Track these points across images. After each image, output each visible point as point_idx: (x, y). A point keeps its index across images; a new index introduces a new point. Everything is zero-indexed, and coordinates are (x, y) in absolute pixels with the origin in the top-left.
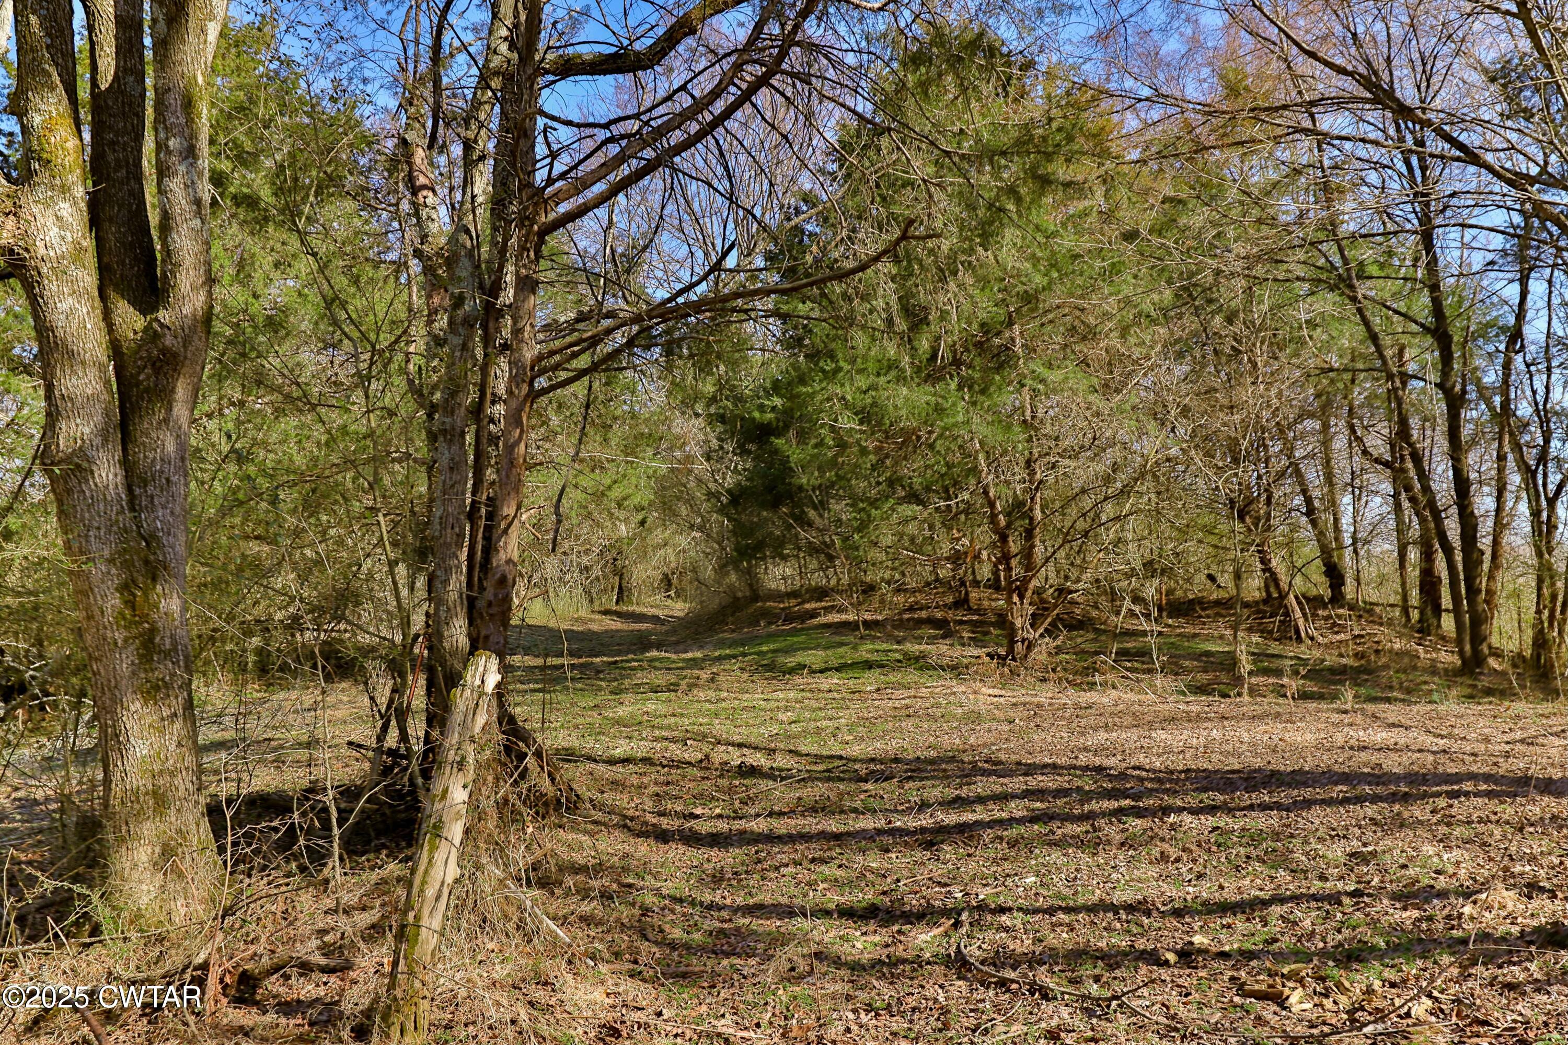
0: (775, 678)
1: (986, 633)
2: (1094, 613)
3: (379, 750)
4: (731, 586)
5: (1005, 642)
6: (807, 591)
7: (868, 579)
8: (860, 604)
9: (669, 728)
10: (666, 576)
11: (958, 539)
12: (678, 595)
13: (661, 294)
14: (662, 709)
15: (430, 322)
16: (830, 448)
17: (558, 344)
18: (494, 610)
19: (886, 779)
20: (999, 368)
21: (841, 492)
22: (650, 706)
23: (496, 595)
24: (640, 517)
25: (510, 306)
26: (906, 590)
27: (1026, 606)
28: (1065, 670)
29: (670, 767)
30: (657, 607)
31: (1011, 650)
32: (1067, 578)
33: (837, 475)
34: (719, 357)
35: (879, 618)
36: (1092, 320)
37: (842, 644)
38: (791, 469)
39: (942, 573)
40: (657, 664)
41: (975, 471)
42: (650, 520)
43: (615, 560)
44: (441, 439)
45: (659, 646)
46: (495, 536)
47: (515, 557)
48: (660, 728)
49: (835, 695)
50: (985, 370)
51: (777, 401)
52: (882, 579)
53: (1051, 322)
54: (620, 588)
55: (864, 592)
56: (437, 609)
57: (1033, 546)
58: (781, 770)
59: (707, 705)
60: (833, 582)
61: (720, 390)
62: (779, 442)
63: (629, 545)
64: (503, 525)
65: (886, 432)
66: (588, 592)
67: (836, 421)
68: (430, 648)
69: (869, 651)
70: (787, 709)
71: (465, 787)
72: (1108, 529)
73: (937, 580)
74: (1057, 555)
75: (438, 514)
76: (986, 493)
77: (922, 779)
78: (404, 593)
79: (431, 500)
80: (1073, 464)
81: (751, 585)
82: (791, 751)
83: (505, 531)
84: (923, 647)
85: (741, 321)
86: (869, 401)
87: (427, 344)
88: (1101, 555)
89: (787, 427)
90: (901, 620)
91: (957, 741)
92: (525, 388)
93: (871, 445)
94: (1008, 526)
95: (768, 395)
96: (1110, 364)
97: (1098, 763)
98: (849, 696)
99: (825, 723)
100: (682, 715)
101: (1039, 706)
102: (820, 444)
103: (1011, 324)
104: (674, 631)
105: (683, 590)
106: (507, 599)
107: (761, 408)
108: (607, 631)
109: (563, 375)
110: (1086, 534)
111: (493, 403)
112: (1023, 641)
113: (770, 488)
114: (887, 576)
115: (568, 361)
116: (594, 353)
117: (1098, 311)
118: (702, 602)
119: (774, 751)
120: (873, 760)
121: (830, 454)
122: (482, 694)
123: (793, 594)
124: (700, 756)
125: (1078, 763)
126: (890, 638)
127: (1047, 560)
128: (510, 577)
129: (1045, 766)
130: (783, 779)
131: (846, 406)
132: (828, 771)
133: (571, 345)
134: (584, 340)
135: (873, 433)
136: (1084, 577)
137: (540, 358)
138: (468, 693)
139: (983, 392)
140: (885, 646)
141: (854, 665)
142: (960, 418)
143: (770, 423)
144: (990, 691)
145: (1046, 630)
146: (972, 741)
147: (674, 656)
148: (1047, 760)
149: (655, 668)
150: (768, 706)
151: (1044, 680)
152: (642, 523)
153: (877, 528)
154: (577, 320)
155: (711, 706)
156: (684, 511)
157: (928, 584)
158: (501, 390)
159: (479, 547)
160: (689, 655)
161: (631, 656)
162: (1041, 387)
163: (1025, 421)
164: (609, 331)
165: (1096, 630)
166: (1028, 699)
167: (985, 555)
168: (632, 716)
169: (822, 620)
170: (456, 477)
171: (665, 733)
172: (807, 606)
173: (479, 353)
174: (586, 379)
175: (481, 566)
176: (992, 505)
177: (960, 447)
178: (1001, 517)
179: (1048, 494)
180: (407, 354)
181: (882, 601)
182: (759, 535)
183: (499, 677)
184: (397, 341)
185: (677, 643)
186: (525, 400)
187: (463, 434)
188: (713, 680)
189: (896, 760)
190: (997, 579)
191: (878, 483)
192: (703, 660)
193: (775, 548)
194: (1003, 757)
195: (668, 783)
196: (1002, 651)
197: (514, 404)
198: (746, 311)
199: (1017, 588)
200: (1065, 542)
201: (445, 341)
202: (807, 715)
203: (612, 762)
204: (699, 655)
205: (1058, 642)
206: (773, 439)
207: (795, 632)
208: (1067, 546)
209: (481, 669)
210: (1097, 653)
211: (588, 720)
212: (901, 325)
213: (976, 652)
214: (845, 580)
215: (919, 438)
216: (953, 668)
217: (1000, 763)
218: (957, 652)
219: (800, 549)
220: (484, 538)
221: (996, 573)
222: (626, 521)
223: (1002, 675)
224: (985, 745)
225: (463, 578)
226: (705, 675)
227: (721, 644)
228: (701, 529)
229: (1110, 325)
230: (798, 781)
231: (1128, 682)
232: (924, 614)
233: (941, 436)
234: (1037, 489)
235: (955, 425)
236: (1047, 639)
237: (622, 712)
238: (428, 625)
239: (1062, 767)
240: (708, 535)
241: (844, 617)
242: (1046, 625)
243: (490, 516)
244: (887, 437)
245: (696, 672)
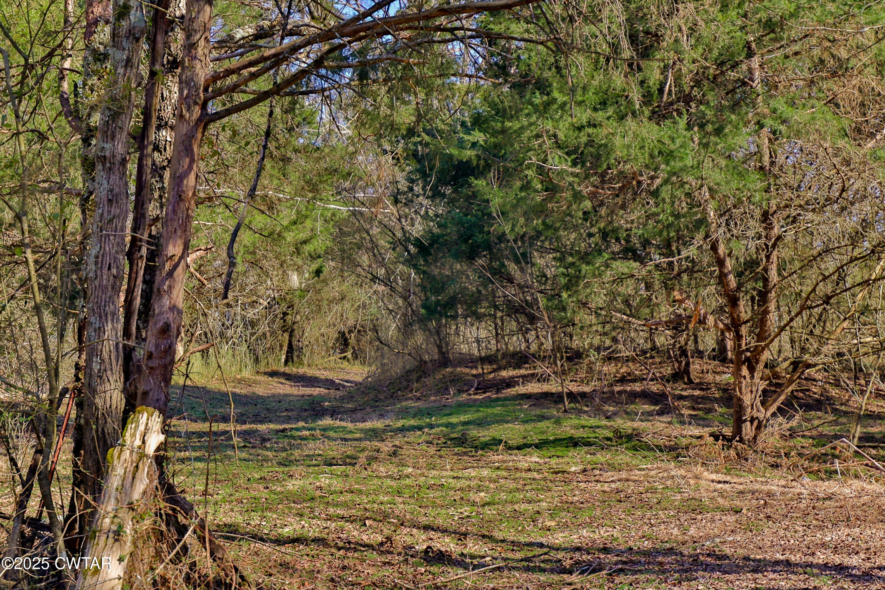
0: (465, 453)
1: (709, 411)
2: (834, 392)
3: (21, 519)
4: (418, 348)
5: (731, 422)
6: (504, 356)
7: (574, 346)
8: (564, 372)
9: (345, 505)
10: (342, 334)
11: (681, 302)
12: (356, 357)
13: (349, 12)
14: (337, 484)
15: (89, 34)
16: (536, 191)
17: (235, 62)
18: (154, 363)
19: (594, 571)
20: (735, 107)
21: (547, 244)
22: (324, 481)
23: (157, 346)
24: (314, 266)
25: (182, 17)
26: (617, 359)
27: (757, 380)
28: (800, 455)
29: (347, 549)
30: (331, 369)
31: (738, 431)
32: (803, 350)
33: (544, 223)
34: (418, 83)
35: (587, 389)
36: (843, 54)
37: (542, 418)
38: (490, 215)
39: (660, 340)
40: (331, 434)
41: (702, 222)
42: (326, 271)
43: (285, 314)
44: (99, 167)
45: (333, 413)
46: (158, 279)
47: (180, 303)
48: (337, 505)
49: (535, 475)
50: (720, 109)
51: (478, 136)
52: (591, 345)
53: (796, 54)
54: (290, 346)
55: (569, 359)
56: (89, 361)
57: (766, 312)
58: (472, 557)
59: (389, 482)
60: (534, 347)
61: (418, 121)
62: (479, 183)
63: (302, 297)
64: (168, 266)
65: (603, 175)
66: (252, 350)
67: (545, 161)
68: (80, 405)
69: (576, 427)
70: (479, 489)
71: (120, 560)
72: (854, 295)
73: (654, 348)
74: (794, 324)
75: (94, 252)
76: (714, 248)
77: (635, 572)
78: (53, 341)
79: (86, 237)
80: (817, 218)
81: (439, 347)
82: (484, 536)
83: (171, 274)
84: (636, 424)
85: (445, 41)
86: (584, 139)
87: (85, 58)
88: (845, 324)
89: (488, 166)
90: (612, 392)
91: (675, 531)
92: (197, 111)
93: (586, 190)
94: (739, 286)
95: (467, 130)
96: (862, 105)
97: (838, 561)
98: (551, 476)
99: (523, 507)
100: (360, 492)
101: (770, 494)
102: (526, 187)
103: (750, 54)
104: (351, 397)
105: (362, 351)
106: (170, 350)
107: (461, 145)
108: (273, 396)
109: (239, 98)
110: (827, 300)
111: (159, 128)
112: (752, 420)
113: (465, 238)
114: (596, 341)
115: (246, 82)
116: (276, 74)
117: (852, 42)
118: (383, 365)
119: (465, 535)
120: (578, 549)
121: (538, 199)
122: (142, 456)
123: (488, 359)
124: (380, 538)
125: (815, 561)
126: (598, 411)
127: (782, 329)
128: (174, 326)
129: (777, 563)
130: (475, 567)
131: (558, 145)
132: (527, 559)
133: (251, 64)
134: (264, 59)
135: (587, 177)
136: (824, 349)
137: (216, 77)
138: (126, 454)
139: (718, 132)
140: (593, 422)
141: (557, 442)
142: (689, 162)
143: (469, 161)
144: (714, 477)
145: (779, 409)
146: (692, 531)
147: (350, 426)
148: (779, 557)
149: (329, 438)
150: (459, 484)
151: (775, 466)
152: (318, 272)
153: (588, 285)
154: (257, 37)
155: (393, 483)
156: (365, 259)
157: (644, 352)
158: (168, 112)
159: (138, 292)
160: (368, 425)
161: (301, 424)
162: (783, 128)
163: (762, 168)
164: (294, 49)
165: (835, 411)
166: (757, 486)
167: (711, 320)
168: (303, 490)
169: (521, 389)
170: (115, 211)
171: (340, 512)
172: (504, 374)
173: (144, 70)
174: (267, 102)
175: (140, 313)
176: (721, 263)
177: (688, 195)
178: (731, 277)
179: (786, 253)
180: (62, 70)
181: (590, 370)
182: (451, 290)
183: (162, 438)
184: (51, 55)
185: (353, 411)
186: (197, 124)
187: (124, 162)
188: (395, 454)
189: (605, 550)
190: (723, 349)
191: (590, 235)
192: (384, 431)
193: (469, 306)
194: (727, 550)
195: (344, 568)
196: (728, 431)
197: (184, 129)
198: (451, 30)
199: (748, 359)
200: (803, 308)
201: (106, 56)
202: (503, 496)
203: (279, 542)
204: (379, 424)
205: (794, 423)
206: (472, 179)
207: (490, 403)
208: (805, 314)
209: (142, 428)
210: (837, 437)
211: (253, 494)
212: (627, 53)
213: (696, 431)
214: (548, 344)
215: (639, 183)
216: (671, 449)
217: (725, 557)
218: (676, 430)
219: (496, 307)
220: (145, 281)
221: (721, 343)
222: (299, 269)
223: (727, 458)
224: (708, 537)
225: (120, 326)
226: (386, 447)
227: (404, 413)
228: (386, 282)
229: (865, 59)
230: (492, 571)
231: (873, 471)
232: (637, 387)
233: (666, 182)
234: (774, 246)
235: (683, 169)
236: (780, 419)
237: (293, 485)
238: (78, 379)
239: (797, 565)
240: (392, 289)
241: (545, 387)
242: (778, 403)
243: (152, 256)
244: (603, 182)
245: (376, 444)
